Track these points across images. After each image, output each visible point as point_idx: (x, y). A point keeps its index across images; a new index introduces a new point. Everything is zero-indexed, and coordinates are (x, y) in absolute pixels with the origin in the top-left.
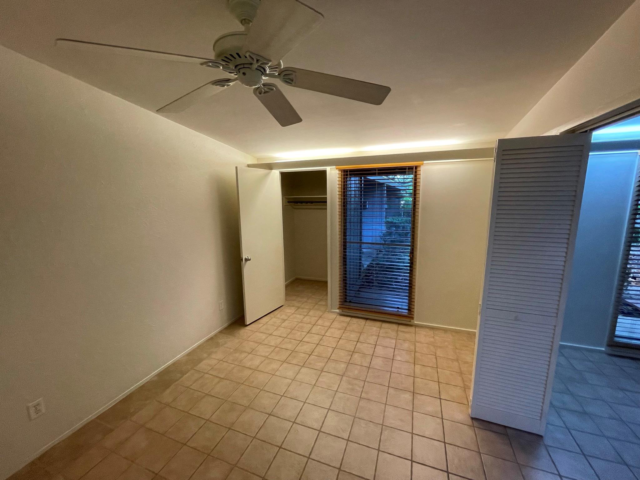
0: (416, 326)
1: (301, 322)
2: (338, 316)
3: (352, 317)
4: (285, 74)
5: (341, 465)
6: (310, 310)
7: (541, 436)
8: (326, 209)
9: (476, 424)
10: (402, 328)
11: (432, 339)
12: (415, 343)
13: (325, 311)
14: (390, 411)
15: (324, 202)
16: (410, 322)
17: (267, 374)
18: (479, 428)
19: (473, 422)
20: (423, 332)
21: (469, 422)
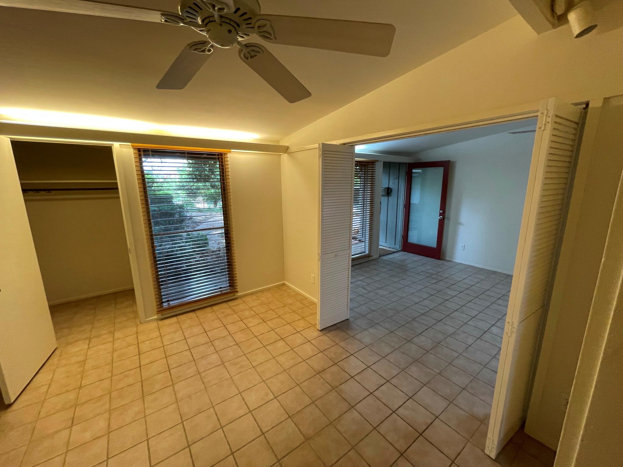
0: (240, 297)
1: (114, 351)
2: (160, 322)
3: (176, 315)
4: (253, 49)
5: (287, 414)
6: (113, 333)
7: (347, 319)
8: (119, 198)
9: (324, 332)
10: (231, 304)
11: (260, 301)
12: (251, 309)
13: (137, 326)
14: (281, 359)
15: (114, 188)
16: (235, 295)
17: (134, 422)
18: (327, 333)
19: (322, 332)
20: (249, 299)
21: (320, 333)
